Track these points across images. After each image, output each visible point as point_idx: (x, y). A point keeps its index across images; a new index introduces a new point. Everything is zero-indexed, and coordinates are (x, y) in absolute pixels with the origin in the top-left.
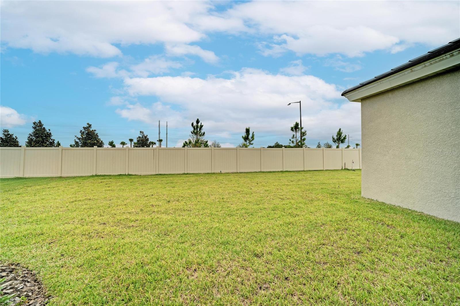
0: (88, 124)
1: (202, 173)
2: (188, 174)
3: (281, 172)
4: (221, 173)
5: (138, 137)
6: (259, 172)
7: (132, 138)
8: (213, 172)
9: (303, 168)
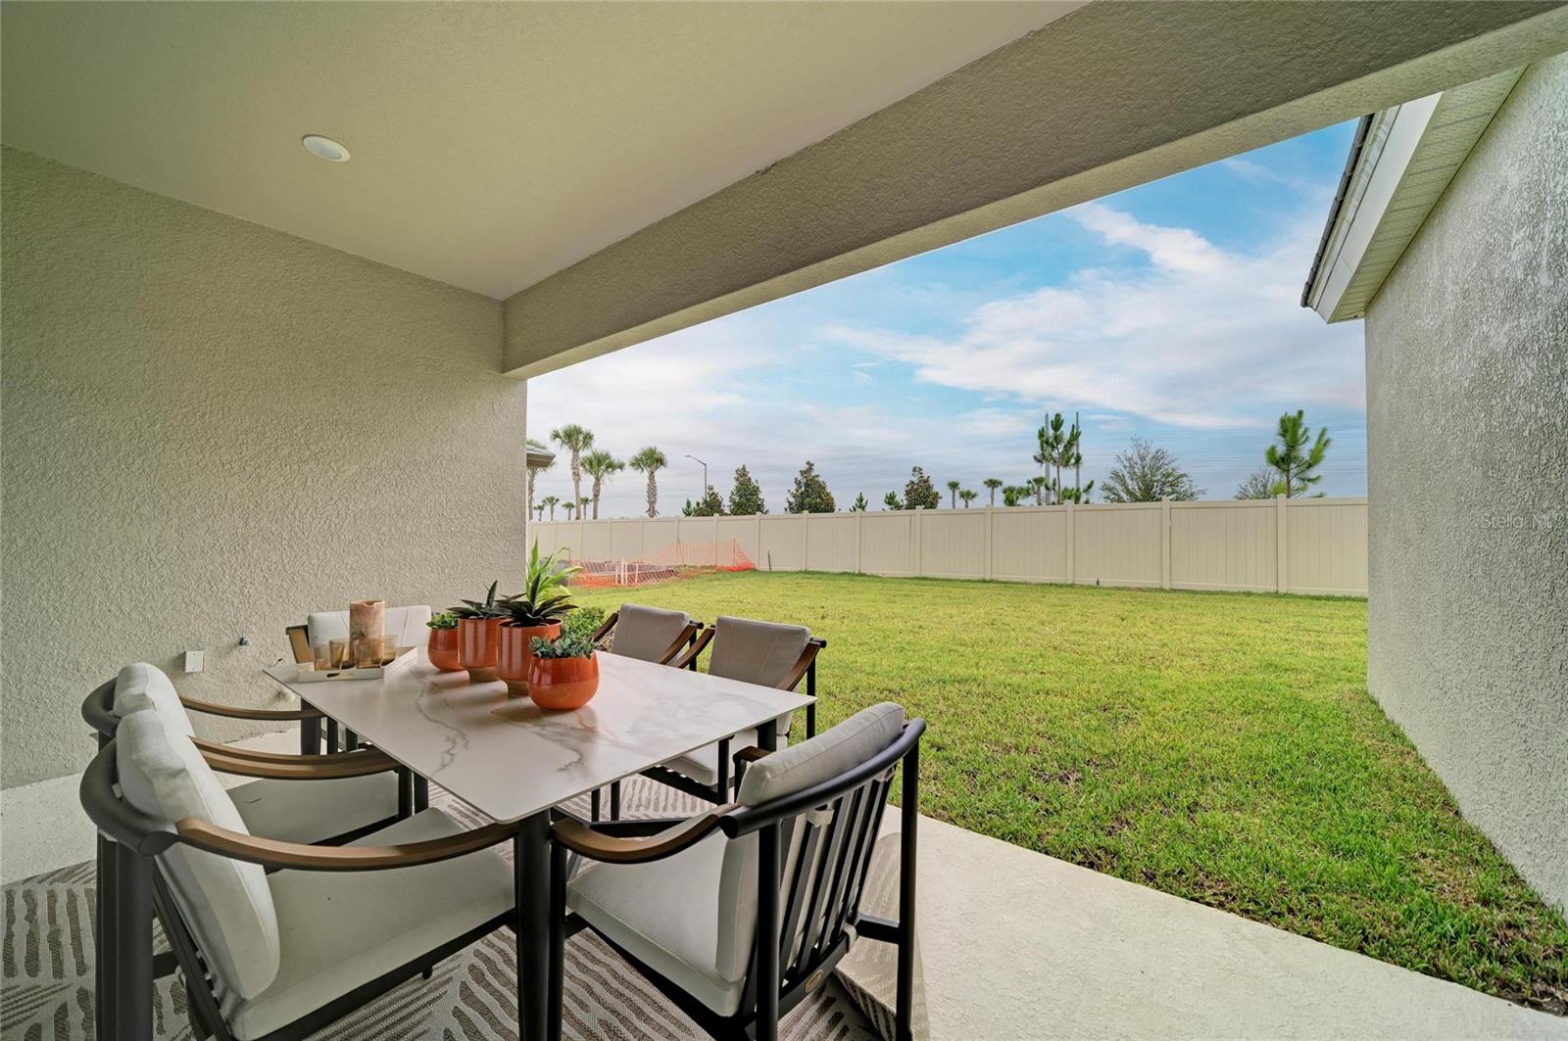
0: (808, 463)
1: (1034, 582)
4: (1096, 587)
5: (908, 482)
7: (956, 481)
8: (1070, 583)
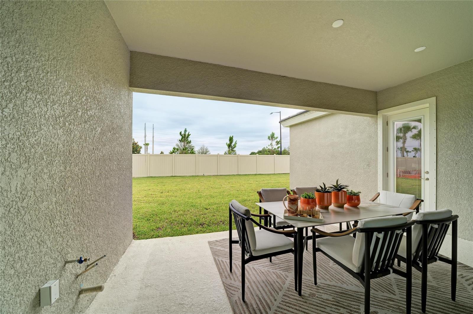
2: (175, 176)
3: (256, 175)
4: (204, 176)
6: (237, 175)
8: (197, 175)
9: (274, 171)
